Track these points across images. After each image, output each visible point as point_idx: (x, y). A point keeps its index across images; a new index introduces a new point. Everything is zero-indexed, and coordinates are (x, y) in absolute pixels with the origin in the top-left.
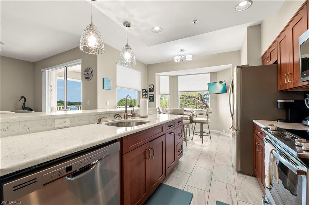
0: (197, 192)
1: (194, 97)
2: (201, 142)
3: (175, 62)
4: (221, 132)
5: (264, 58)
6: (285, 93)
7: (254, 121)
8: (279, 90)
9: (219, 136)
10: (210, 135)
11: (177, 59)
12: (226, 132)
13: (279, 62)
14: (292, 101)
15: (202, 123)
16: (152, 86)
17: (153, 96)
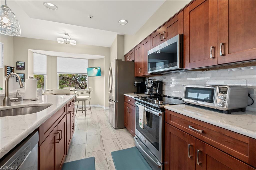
0: (97, 154)
1: (68, 78)
2: (84, 116)
3: (58, 43)
4: (96, 105)
5: (126, 56)
6: (138, 78)
7: (124, 94)
8: (135, 76)
9: (96, 109)
10: (91, 109)
11: (60, 41)
12: (100, 105)
13: (135, 61)
14: (140, 82)
15: (84, 100)
16: (23, 63)
17: (23, 75)
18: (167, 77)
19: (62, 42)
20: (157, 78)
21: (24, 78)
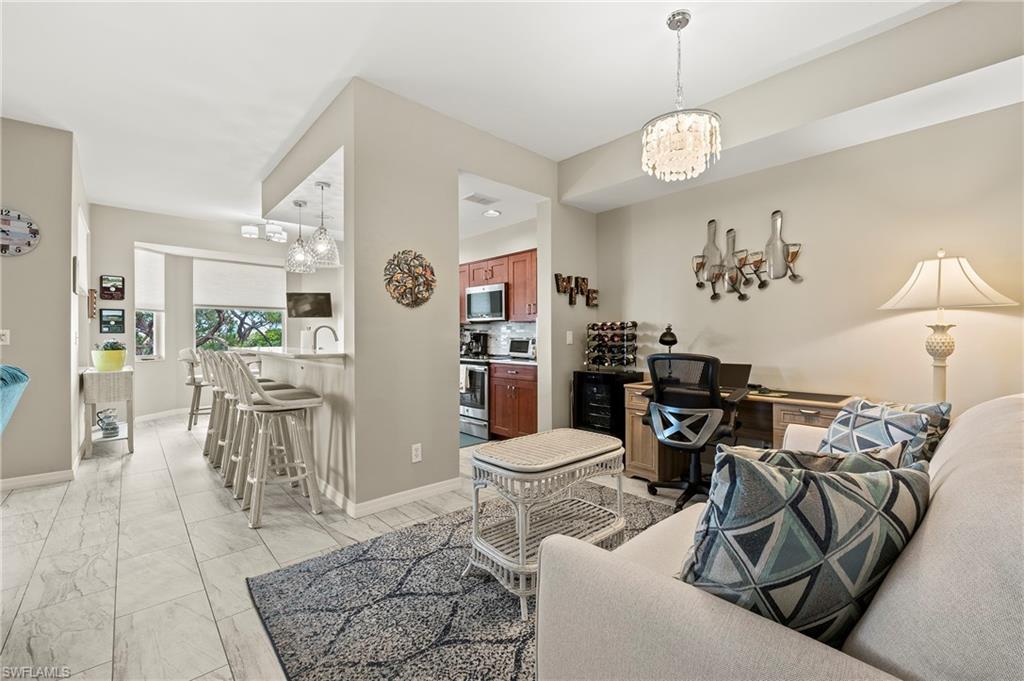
16: (119, 281)
17: (120, 313)
18: (493, 327)
19: (253, 236)
20: (479, 329)
21: (123, 322)
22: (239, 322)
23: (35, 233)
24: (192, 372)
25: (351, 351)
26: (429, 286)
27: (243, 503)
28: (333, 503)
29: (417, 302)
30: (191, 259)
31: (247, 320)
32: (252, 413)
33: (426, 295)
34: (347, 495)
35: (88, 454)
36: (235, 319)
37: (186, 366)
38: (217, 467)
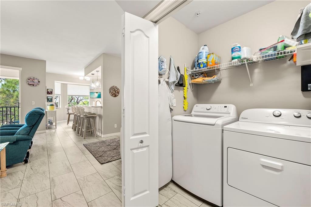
16: (51, 90)
17: (51, 97)
21: (52, 100)
22: (77, 99)
23: (39, 82)
24: (68, 111)
25: (102, 106)
26: (118, 93)
27: (81, 136)
28: (99, 136)
29: (115, 96)
30: (67, 84)
31: (79, 99)
32: (83, 117)
33: (118, 94)
34: (102, 134)
35: (47, 128)
36: (76, 98)
37: (67, 110)
38: (75, 130)
